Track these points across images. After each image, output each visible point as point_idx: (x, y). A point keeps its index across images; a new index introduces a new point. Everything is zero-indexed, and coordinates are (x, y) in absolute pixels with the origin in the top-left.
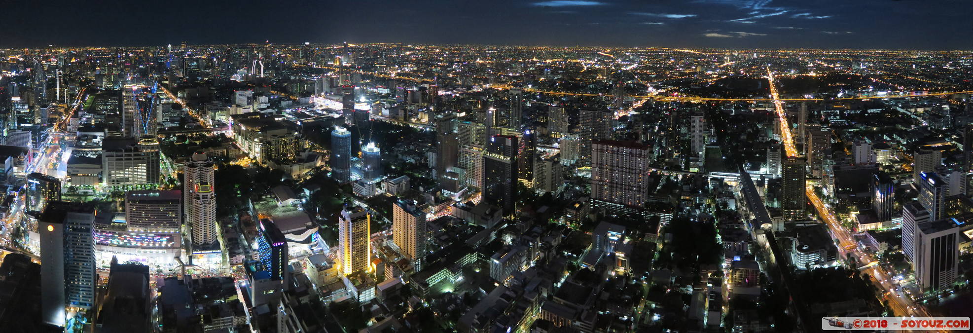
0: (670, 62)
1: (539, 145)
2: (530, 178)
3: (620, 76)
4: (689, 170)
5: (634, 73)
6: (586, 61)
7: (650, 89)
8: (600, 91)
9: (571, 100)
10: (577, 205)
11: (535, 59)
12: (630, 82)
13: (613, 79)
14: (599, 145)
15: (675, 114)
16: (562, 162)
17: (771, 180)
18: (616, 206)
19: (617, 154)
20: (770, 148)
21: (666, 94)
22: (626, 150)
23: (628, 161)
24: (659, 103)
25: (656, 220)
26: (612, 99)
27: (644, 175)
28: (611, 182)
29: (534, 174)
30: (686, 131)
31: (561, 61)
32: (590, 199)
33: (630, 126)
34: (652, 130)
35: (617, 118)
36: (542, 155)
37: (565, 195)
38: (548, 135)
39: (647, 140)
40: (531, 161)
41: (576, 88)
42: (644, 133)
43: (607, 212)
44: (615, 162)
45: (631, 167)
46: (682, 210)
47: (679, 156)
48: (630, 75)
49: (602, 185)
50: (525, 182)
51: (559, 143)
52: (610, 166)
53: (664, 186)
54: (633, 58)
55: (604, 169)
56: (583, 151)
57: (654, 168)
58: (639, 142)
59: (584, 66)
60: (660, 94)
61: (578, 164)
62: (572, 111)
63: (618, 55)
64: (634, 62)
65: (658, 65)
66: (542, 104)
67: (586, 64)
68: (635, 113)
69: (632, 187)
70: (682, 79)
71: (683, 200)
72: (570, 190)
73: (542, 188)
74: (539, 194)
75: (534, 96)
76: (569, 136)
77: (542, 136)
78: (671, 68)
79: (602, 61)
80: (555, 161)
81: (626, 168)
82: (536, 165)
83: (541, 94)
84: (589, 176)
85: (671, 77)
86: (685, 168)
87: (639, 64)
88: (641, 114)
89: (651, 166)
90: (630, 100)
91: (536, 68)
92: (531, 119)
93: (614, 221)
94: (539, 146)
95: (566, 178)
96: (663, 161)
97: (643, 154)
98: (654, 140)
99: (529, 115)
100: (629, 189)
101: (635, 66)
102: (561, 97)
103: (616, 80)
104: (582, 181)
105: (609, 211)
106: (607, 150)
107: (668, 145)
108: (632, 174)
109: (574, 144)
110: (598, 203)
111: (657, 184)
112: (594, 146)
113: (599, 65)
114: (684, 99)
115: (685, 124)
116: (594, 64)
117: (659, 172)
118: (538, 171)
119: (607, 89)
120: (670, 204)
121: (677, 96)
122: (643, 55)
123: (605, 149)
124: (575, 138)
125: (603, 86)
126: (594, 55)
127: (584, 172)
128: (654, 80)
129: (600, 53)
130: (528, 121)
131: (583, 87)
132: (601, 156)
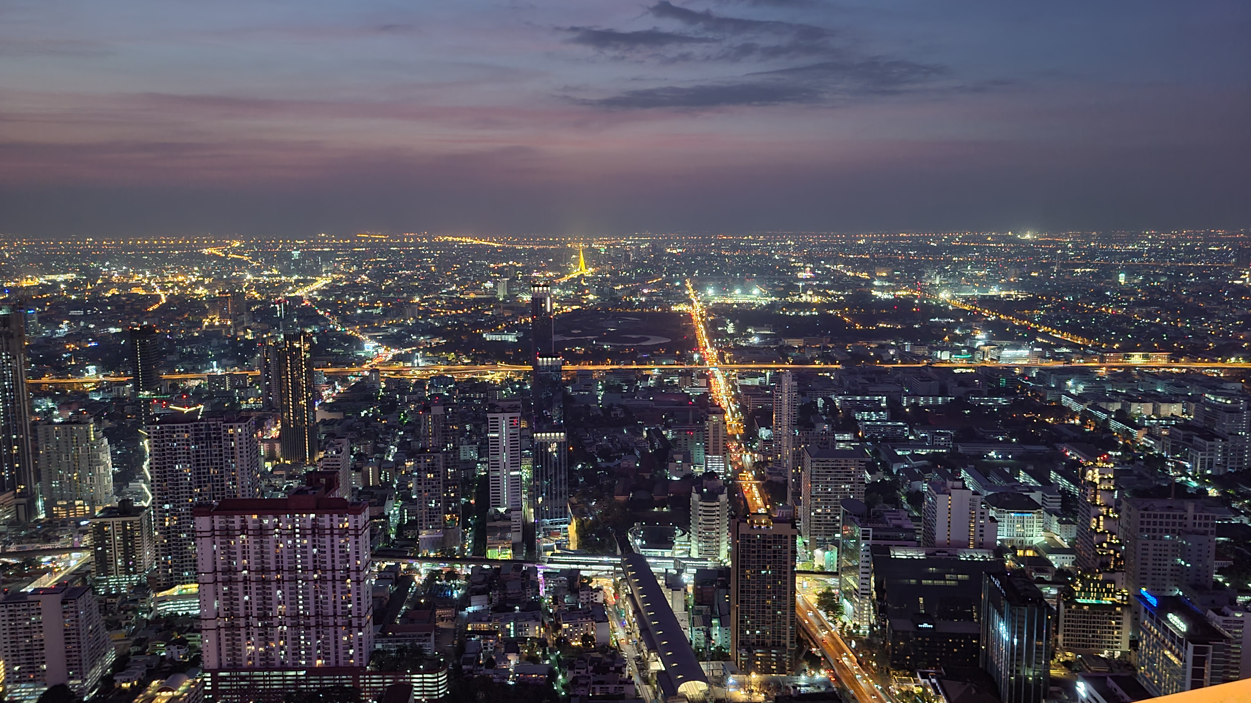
1: (13, 549)
4: (485, 554)
5: (320, 304)
6: (162, 276)
7: (369, 346)
13: (255, 325)
14: (216, 518)
17: (702, 576)
18: (283, 678)
19: (275, 535)
20: (700, 491)
22: (300, 522)
23: (310, 549)
24: (397, 385)
25: (401, 696)
27: (359, 581)
30: (475, 456)
34: (381, 458)
39: (366, 486)
44: (271, 557)
45: (319, 565)
48: (308, 311)
49: (238, 627)
52: (257, 570)
57: (390, 557)
59: (158, 291)
60: (398, 358)
61: (155, 583)
63: (266, 255)
64: (318, 275)
67: (164, 287)
68: (329, 416)
69: (326, 617)
70: (455, 318)
71: (472, 633)
72: (136, 662)
79: (216, 275)
81: (304, 569)
84: (194, 609)
85: (427, 312)
86: (474, 552)
87: (333, 279)
88: (345, 418)
94: (11, 555)
97: (352, 526)
100: (317, 625)
101: (321, 284)
104: (172, 629)
106: (243, 528)
108: (324, 582)
110: (229, 679)
111: (400, 598)
113: (206, 287)
114: (465, 372)
115: (470, 438)
117: (403, 568)
118: (14, 630)
119: (239, 355)
121: (446, 362)
123: (237, 526)
127: (178, 602)
128: (380, 322)
129: (209, 251)
132: (227, 548)
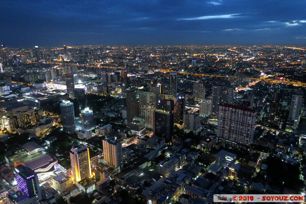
0: (280, 56)
1: (187, 105)
2: (181, 123)
3: (241, 65)
4: (285, 130)
5: (252, 63)
6: (219, 55)
8: (227, 74)
9: (208, 79)
10: (208, 140)
11: (186, 54)
12: (248, 69)
13: (236, 67)
14: (223, 107)
15: (279, 92)
16: (200, 115)
18: (232, 143)
19: (235, 113)
21: (274, 78)
22: (240, 112)
23: (242, 118)
24: (268, 84)
25: (257, 156)
26: (235, 79)
27: (251, 128)
28: (230, 129)
29: (184, 121)
30: (286, 105)
31: (203, 55)
32: (216, 137)
33: (245, 97)
34: (261, 101)
35: (237, 91)
36: (188, 111)
37: (202, 134)
38: (193, 100)
39: (256, 107)
40: (182, 114)
41: (211, 72)
42: (255, 102)
43: (226, 145)
44: (233, 118)
45: (243, 122)
46: (276, 153)
47: (278, 120)
48: (249, 64)
49: (224, 130)
50: (178, 125)
51: (199, 104)
52: (230, 120)
53: (265, 137)
54: (252, 53)
55: (225, 121)
56: (214, 110)
57: (260, 124)
58: (250, 107)
59: (218, 58)
60: (269, 77)
61: (210, 117)
62: (208, 85)
63: (241, 50)
64: (252, 56)
65: (270, 58)
66: (190, 81)
67: (219, 57)
68: (250, 89)
69: (243, 133)
70: (287, 69)
71: (278, 147)
72: (205, 131)
73: (188, 129)
74: (186, 132)
75: (185, 77)
76: (206, 101)
77: (189, 100)
78: (280, 60)
79: (230, 55)
80: (196, 114)
81: (240, 122)
82: (185, 116)
83: (189, 75)
84: (216, 124)
85: (279, 66)
86: (282, 128)
87: (256, 57)
88: (254, 90)
89: (257, 123)
90: (247, 80)
91: (187, 59)
92: (183, 90)
93: (230, 151)
94: (187, 106)
95: (202, 124)
96: (266, 121)
97: (252, 115)
98: (261, 107)
99: (181, 88)
100: (241, 134)
101: (253, 58)
102: (202, 77)
103: (238, 67)
104: (212, 127)
105: (227, 145)
106: (228, 110)
107: (273, 112)
108: (244, 126)
109: (208, 105)
110: (221, 140)
111: (261, 134)
112: (220, 107)
113: (227, 58)
114: (287, 83)
115: (286, 100)
116: (224, 57)
117: (262, 128)
118: (186, 119)
119: (232, 73)
120: (268, 147)
121: (282, 80)
122: (259, 51)
123: (227, 109)
124: (209, 102)
125: (229, 71)
126: (224, 51)
127: (214, 121)
128: (266, 68)
129: (229, 49)
130: (180, 91)
131: (216, 71)
132: (225, 114)
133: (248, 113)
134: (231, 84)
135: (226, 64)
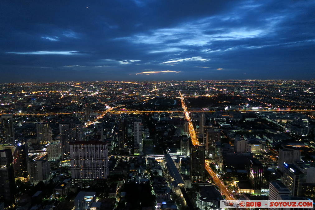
0: (119, 90)
1: (31, 151)
2: (25, 176)
3: (87, 100)
4: (134, 154)
5: (97, 97)
6: (62, 91)
7: (107, 107)
8: (74, 110)
9: (54, 118)
10: (63, 185)
11: (23, 92)
12: (94, 103)
14: (74, 145)
15: (123, 121)
16: (49, 160)
17: (183, 158)
18: (89, 181)
19: (87, 149)
20: (182, 140)
21: (117, 110)
23: (94, 152)
24: (114, 116)
26: (83, 114)
28: (85, 167)
29: (29, 172)
30: (131, 132)
31: (44, 92)
32: (71, 180)
33: (95, 131)
34: (110, 132)
35: (87, 126)
36: (34, 158)
37: (54, 181)
38: (38, 144)
39: (107, 138)
40: (25, 163)
41: (56, 109)
42: (105, 134)
43: (84, 185)
44: (86, 154)
45: (97, 156)
46: (130, 177)
47: (127, 147)
48: (94, 99)
49: (79, 169)
50: (22, 179)
51: (46, 148)
52: (83, 157)
53: (118, 165)
54: (96, 88)
55: (79, 159)
56: (64, 150)
57: (112, 155)
58: (101, 140)
60: (114, 109)
61: (61, 159)
62: (54, 125)
63: (85, 86)
64: (96, 91)
65: (112, 92)
66: (32, 123)
67: (63, 94)
68: (98, 122)
69: (98, 168)
70: (127, 100)
71: (131, 172)
72: (57, 176)
73: (35, 180)
74: (33, 184)
75: (24, 118)
76: (54, 142)
77: (33, 145)
78: (120, 93)
80: (44, 160)
81: (93, 157)
82: (29, 165)
83: (30, 116)
84: (70, 165)
85: (120, 99)
86: (131, 154)
87: (99, 92)
88: (102, 123)
89: (110, 154)
90: (95, 114)
91: (24, 98)
92: (23, 134)
93: (88, 190)
94: (31, 153)
95: (53, 169)
96: (118, 150)
97: (104, 147)
98: (111, 138)
99: (21, 133)
100: (96, 169)
101: (97, 93)
102: (46, 117)
103: (85, 102)
104: (65, 170)
105: (85, 184)
106: (80, 147)
107: (121, 140)
108: (98, 160)
109: (57, 147)
110: (77, 181)
111: (115, 164)
112: (71, 146)
113: (72, 94)
114: (129, 112)
115: (130, 127)
116: (68, 93)
117: (115, 157)
118: (32, 169)
119: (79, 108)
120: (123, 175)
121: (125, 110)
122: (102, 86)
123: (79, 147)
124: (58, 143)
125: (76, 107)
126: (67, 87)
127: (66, 163)
128: (110, 101)
130: (20, 136)
131: (61, 109)
132: (77, 152)
133: (99, 146)
134: (79, 120)
135: (72, 101)
